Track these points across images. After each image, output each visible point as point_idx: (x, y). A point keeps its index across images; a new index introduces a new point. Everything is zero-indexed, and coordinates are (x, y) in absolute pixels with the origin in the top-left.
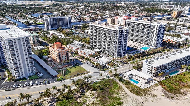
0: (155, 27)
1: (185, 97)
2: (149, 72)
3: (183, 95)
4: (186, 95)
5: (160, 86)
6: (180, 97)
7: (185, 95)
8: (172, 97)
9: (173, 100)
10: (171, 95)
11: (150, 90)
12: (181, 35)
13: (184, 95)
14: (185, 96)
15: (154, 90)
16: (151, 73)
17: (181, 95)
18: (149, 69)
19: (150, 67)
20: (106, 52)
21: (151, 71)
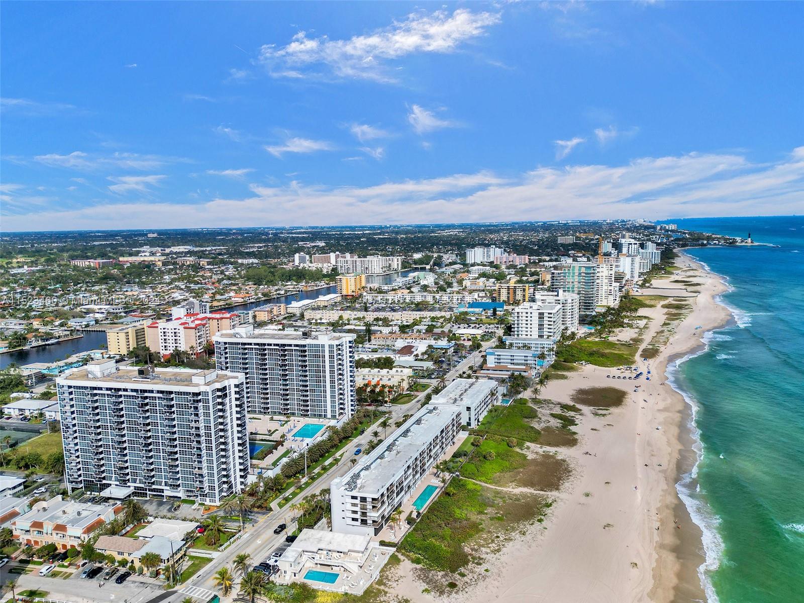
1: (480, 569)
2: (359, 523)
3: (473, 562)
4: (481, 561)
5: (406, 560)
6: (471, 574)
7: (479, 561)
8: (453, 585)
9: (456, 593)
10: (447, 580)
11: (382, 587)
12: (392, 357)
13: (476, 563)
14: (480, 564)
15: (394, 585)
16: (364, 522)
17: (470, 566)
18: (355, 512)
19: (357, 501)
20: (163, 490)
21: (364, 514)
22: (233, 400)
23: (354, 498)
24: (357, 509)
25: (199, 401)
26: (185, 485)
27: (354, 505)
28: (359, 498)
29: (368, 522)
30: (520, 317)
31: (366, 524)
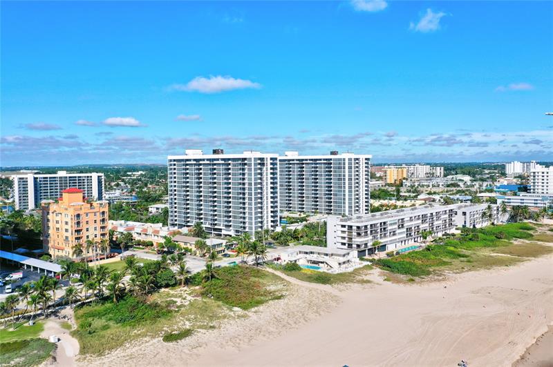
0: (344, 164)
2: (346, 247)
4: (442, 275)
5: (378, 269)
7: (440, 275)
16: (350, 246)
17: (431, 276)
18: (344, 238)
19: (345, 229)
20: (221, 229)
21: (350, 239)
22: (269, 169)
23: (343, 226)
24: (345, 235)
25: (245, 164)
26: (234, 227)
27: (343, 232)
28: (347, 227)
29: (353, 246)
30: (536, 177)
31: (352, 248)
